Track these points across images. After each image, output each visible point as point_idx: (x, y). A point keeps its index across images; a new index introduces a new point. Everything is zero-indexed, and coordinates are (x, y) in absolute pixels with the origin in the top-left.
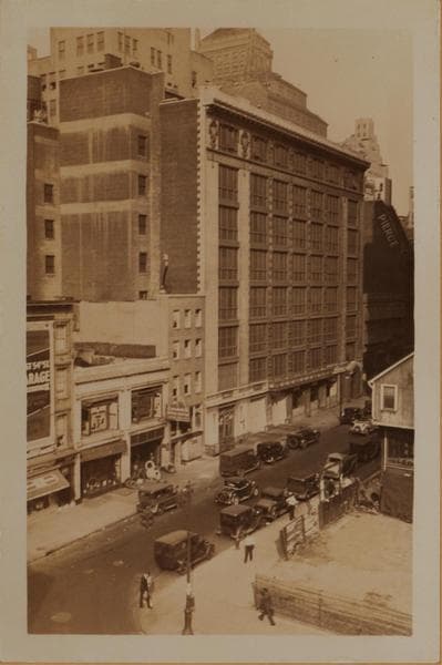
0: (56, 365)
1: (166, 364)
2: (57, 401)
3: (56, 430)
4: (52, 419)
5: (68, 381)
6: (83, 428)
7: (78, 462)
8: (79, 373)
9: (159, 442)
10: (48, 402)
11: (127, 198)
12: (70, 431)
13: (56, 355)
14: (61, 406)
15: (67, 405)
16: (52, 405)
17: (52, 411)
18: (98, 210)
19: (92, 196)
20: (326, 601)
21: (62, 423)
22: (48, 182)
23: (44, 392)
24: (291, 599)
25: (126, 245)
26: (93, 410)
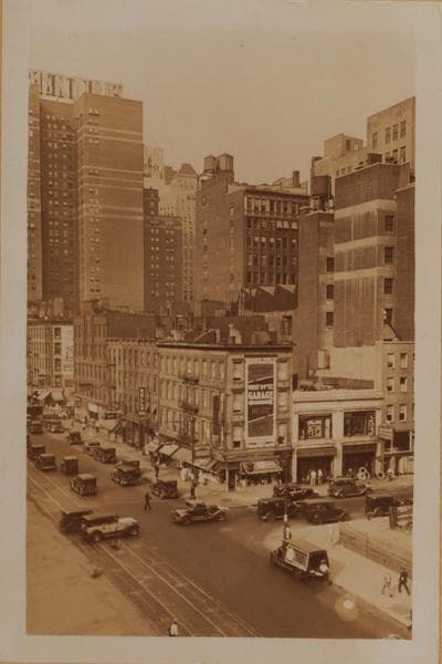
0: (278, 388)
1: (380, 395)
2: (278, 412)
3: (278, 432)
4: (275, 425)
5: (288, 399)
6: (300, 434)
7: (295, 457)
8: (297, 395)
9: (373, 454)
10: (271, 412)
11: (374, 266)
12: (289, 434)
13: (278, 382)
14: (282, 416)
15: (287, 416)
16: (274, 414)
17: (275, 418)
18: (356, 277)
19: (352, 265)
20: (371, 541)
21: (283, 428)
22: (330, 256)
23: (268, 405)
24: (354, 539)
25: (373, 303)
26: (310, 422)
